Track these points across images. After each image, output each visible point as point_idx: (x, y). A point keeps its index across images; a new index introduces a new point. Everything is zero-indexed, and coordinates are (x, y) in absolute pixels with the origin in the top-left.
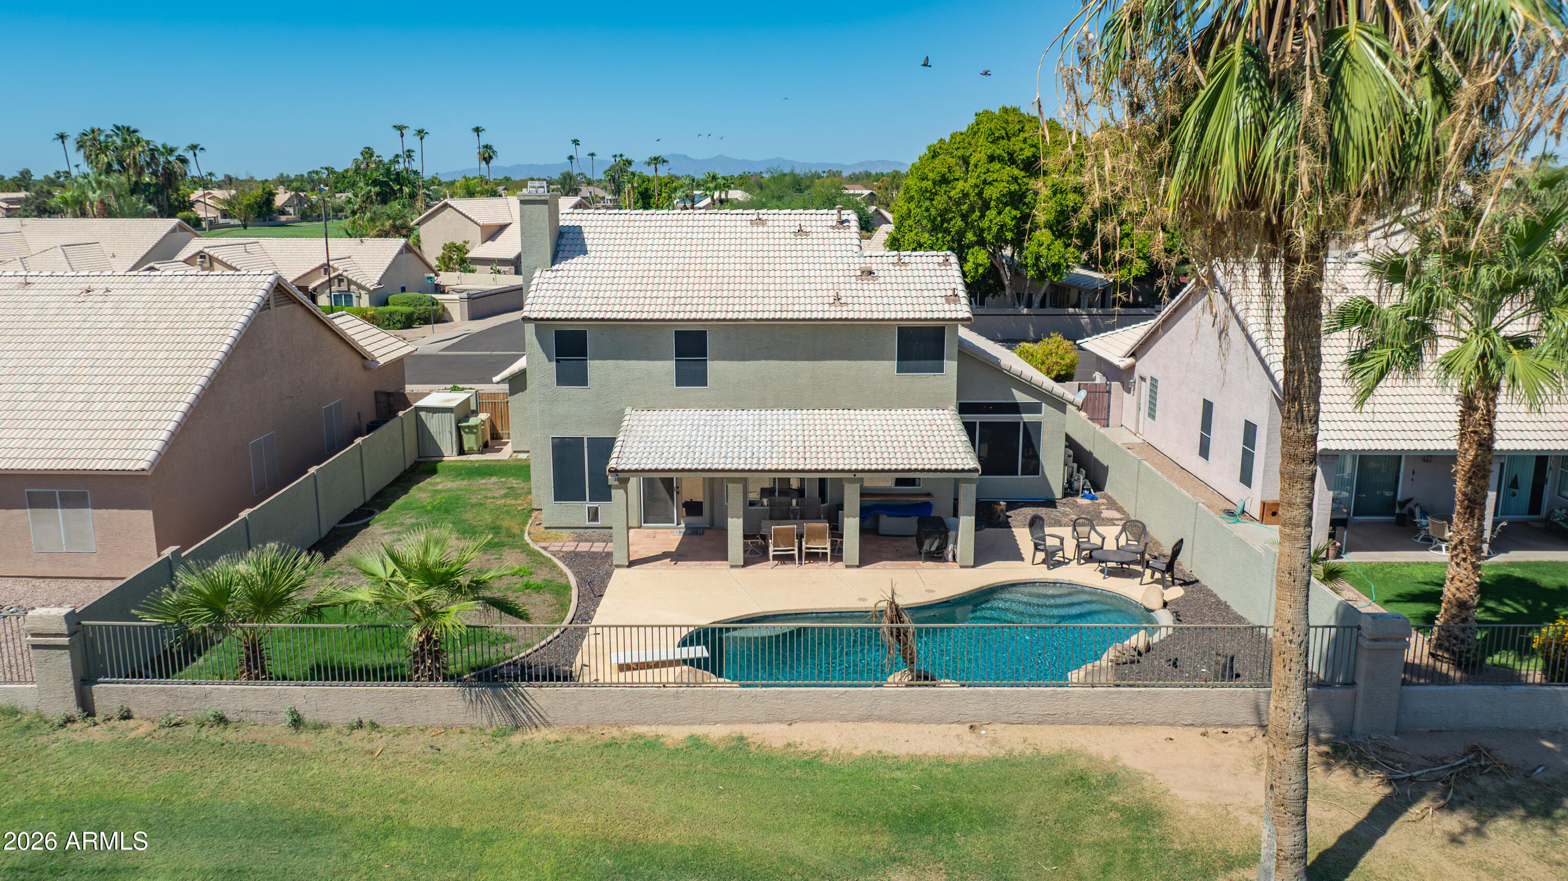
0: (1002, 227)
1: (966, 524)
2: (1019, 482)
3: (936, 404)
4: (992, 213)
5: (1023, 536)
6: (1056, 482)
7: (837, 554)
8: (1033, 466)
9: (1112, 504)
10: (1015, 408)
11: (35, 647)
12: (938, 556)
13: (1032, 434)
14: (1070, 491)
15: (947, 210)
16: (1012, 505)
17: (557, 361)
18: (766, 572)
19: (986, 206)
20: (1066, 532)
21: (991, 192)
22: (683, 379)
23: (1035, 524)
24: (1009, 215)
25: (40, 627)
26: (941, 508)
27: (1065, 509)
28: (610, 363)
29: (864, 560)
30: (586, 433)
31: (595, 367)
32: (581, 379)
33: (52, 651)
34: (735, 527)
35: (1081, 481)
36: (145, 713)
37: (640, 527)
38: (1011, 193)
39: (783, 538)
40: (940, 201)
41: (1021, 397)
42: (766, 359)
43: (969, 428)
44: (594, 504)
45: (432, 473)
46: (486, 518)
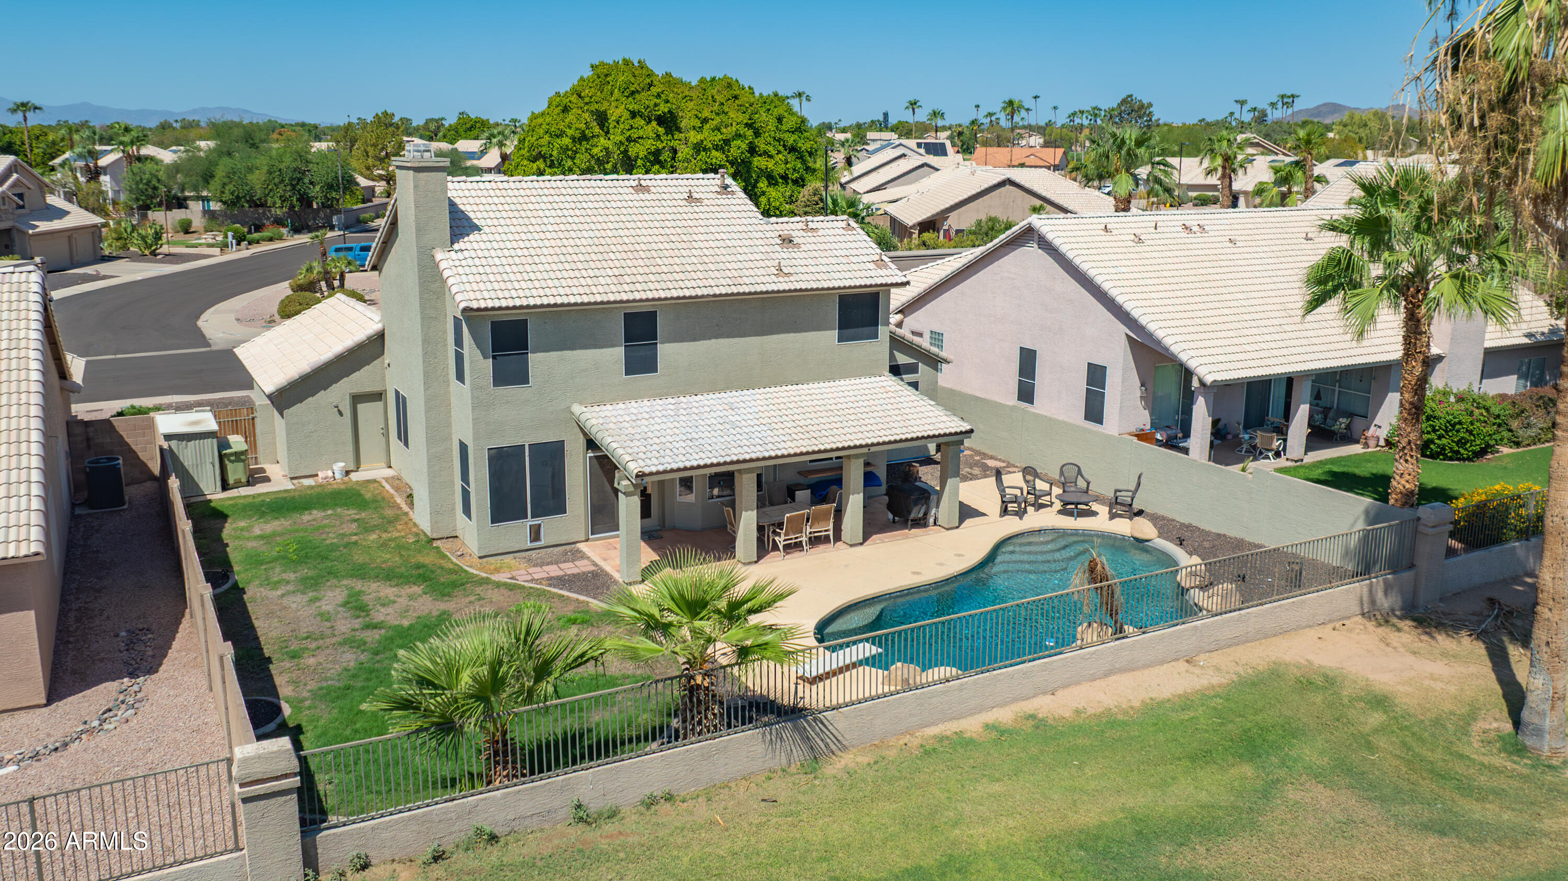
1: (953, 486)
3: (871, 371)
10: (897, 370)
11: (245, 801)
12: (922, 522)
17: (494, 357)
22: (633, 367)
25: (259, 770)
28: (554, 355)
30: (527, 439)
31: (536, 361)
32: (522, 378)
33: (272, 801)
36: (387, 854)
37: (587, 540)
39: (793, 526)
41: (901, 359)
42: (716, 337)
44: (536, 521)
45: (220, 516)
46: (388, 558)
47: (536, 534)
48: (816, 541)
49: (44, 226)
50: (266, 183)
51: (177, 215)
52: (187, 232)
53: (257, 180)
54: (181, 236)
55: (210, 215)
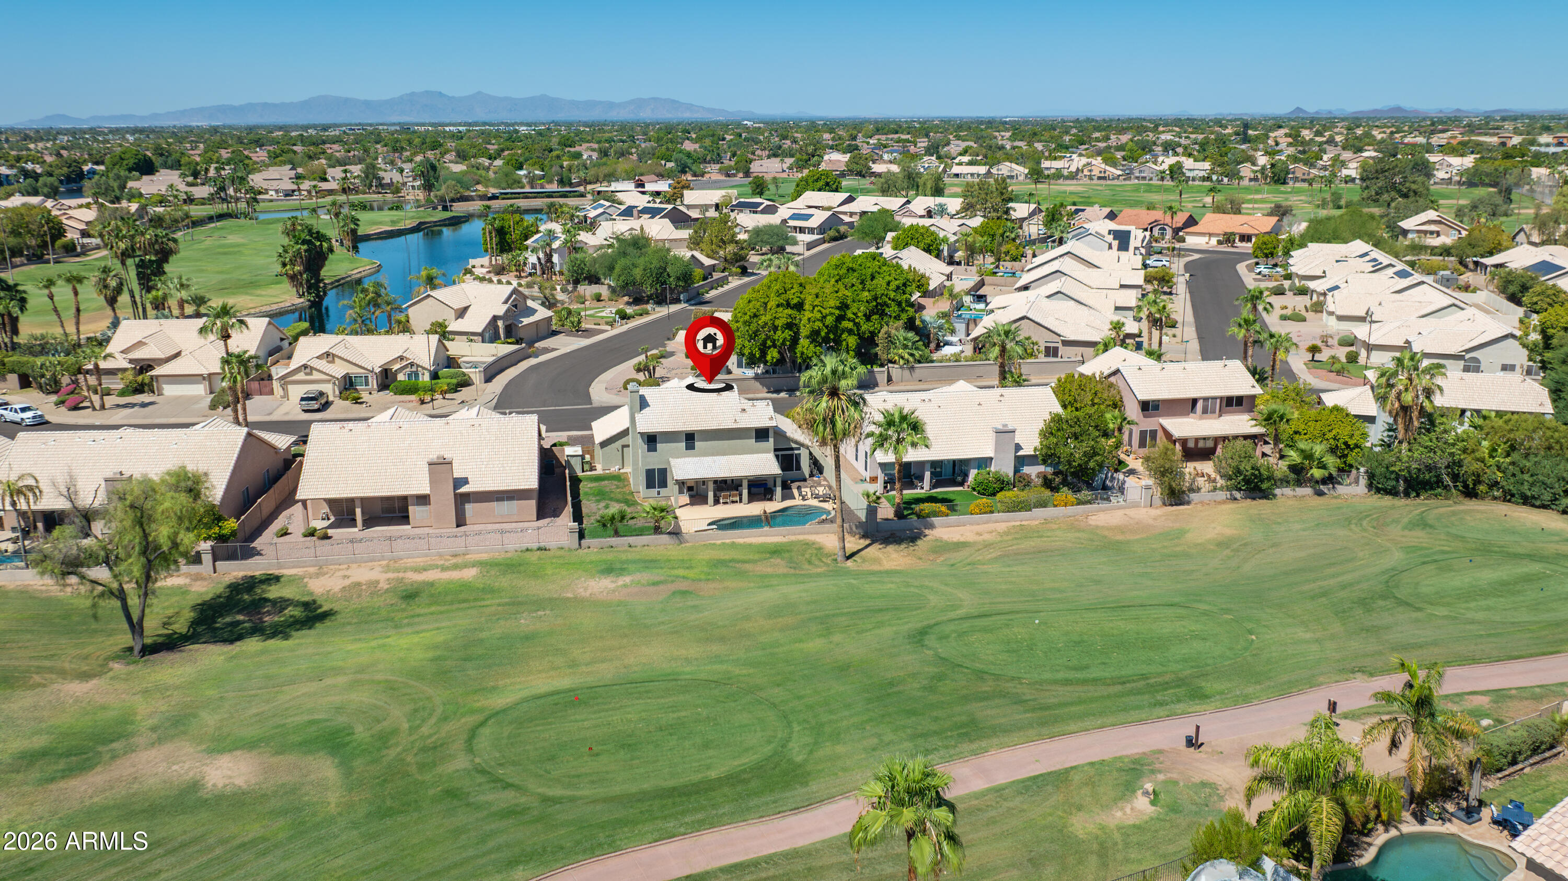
0: (785, 339)
1: (779, 490)
2: (793, 474)
3: (767, 452)
4: (779, 333)
5: (795, 492)
6: (807, 473)
7: (741, 501)
8: (799, 468)
9: (825, 479)
10: (792, 449)
12: (771, 499)
13: (798, 457)
14: (812, 475)
15: (757, 331)
16: (793, 482)
17: (648, 444)
18: (720, 507)
19: (775, 328)
20: (808, 490)
21: (779, 323)
22: (688, 448)
23: (799, 488)
24: (788, 334)
26: (770, 484)
27: (809, 482)
28: (665, 445)
29: (750, 501)
30: (656, 467)
31: (660, 447)
32: (656, 450)
34: (711, 495)
35: (815, 472)
37: (677, 496)
38: (787, 324)
39: (725, 497)
40: (754, 327)
41: (794, 446)
42: (714, 440)
43: (777, 456)
44: (661, 489)
45: (580, 481)
46: (620, 496)
47: (659, 493)
48: (733, 502)
49: (526, 321)
50: (643, 276)
51: (595, 289)
52: (599, 300)
53: (638, 273)
54: (595, 303)
55: (613, 290)
